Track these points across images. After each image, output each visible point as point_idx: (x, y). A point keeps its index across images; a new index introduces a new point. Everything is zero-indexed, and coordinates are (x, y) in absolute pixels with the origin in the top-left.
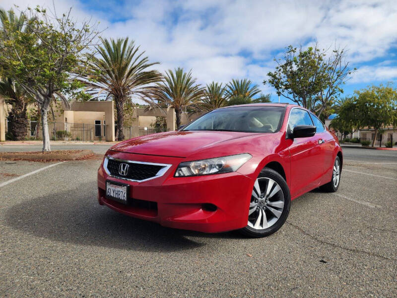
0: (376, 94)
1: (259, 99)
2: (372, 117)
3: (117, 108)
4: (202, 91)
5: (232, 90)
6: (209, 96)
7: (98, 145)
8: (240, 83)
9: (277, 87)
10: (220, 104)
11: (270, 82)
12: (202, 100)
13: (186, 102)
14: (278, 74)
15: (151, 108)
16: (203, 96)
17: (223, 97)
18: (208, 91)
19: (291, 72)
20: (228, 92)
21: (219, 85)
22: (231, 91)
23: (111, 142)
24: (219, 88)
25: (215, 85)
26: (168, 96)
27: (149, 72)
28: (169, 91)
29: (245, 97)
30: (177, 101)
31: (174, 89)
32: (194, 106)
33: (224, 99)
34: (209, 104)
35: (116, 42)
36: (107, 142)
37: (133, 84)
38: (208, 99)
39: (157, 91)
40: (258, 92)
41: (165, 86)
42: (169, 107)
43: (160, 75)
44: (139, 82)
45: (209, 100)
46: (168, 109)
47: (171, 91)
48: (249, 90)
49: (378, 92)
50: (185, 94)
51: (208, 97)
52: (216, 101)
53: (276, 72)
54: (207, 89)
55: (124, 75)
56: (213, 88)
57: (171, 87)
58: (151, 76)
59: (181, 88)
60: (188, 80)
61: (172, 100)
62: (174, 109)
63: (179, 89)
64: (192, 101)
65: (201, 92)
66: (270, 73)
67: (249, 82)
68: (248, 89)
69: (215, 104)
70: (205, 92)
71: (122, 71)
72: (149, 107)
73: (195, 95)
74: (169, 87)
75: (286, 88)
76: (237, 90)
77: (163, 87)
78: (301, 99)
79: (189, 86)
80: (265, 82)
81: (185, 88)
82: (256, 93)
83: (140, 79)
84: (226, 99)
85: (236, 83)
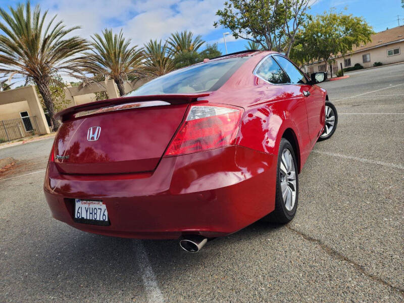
0: (321, 23)
1: (205, 51)
2: (322, 48)
3: (41, 92)
4: (141, 52)
5: (174, 46)
6: (150, 57)
7: (28, 143)
8: (181, 37)
9: (233, 27)
10: (165, 64)
11: (222, 22)
12: (144, 63)
13: (127, 68)
14: (229, 12)
15: (84, 84)
16: (143, 58)
17: (166, 55)
18: (148, 52)
19: (245, 5)
20: (170, 49)
21: (158, 43)
22: (173, 48)
23: (46, 136)
24: (159, 46)
25: (154, 44)
26: (103, 66)
27: (69, 41)
28: (101, 60)
29: (189, 51)
30: (115, 70)
31: (107, 56)
32: (136, 71)
33: (168, 58)
34: (152, 67)
35: (15, 10)
36: (41, 137)
37: (52, 59)
38: (149, 61)
39: (86, 62)
40: (203, 43)
41: (95, 54)
42: (107, 78)
43: (84, 41)
44: (60, 55)
45: (152, 62)
46: (106, 82)
47: (104, 60)
48: (192, 43)
49: (323, 21)
50: (122, 61)
51: (149, 59)
52: (159, 62)
53: (225, 9)
54: (146, 49)
55: (37, 49)
56: (152, 48)
57: (103, 54)
58: (73, 45)
59: (115, 53)
60: (121, 43)
61: (109, 70)
62: (113, 80)
63: (113, 55)
64: (132, 66)
65: (140, 55)
66: (219, 12)
67: (190, 34)
68: (190, 42)
69: (160, 65)
70: (144, 53)
71: (32, 44)
72: (83, 84)
73: (134, 59)
74: (100, 55)
75: (244, 27)
76: (179, 45)
77: (92, 55)
78: (264, 38)
79: (124, 50)
80: (215, 24)
81: (120, 52)
82: (200, 45)
83: (60, 50)
84: (170, 58)
85: (177, 38)
